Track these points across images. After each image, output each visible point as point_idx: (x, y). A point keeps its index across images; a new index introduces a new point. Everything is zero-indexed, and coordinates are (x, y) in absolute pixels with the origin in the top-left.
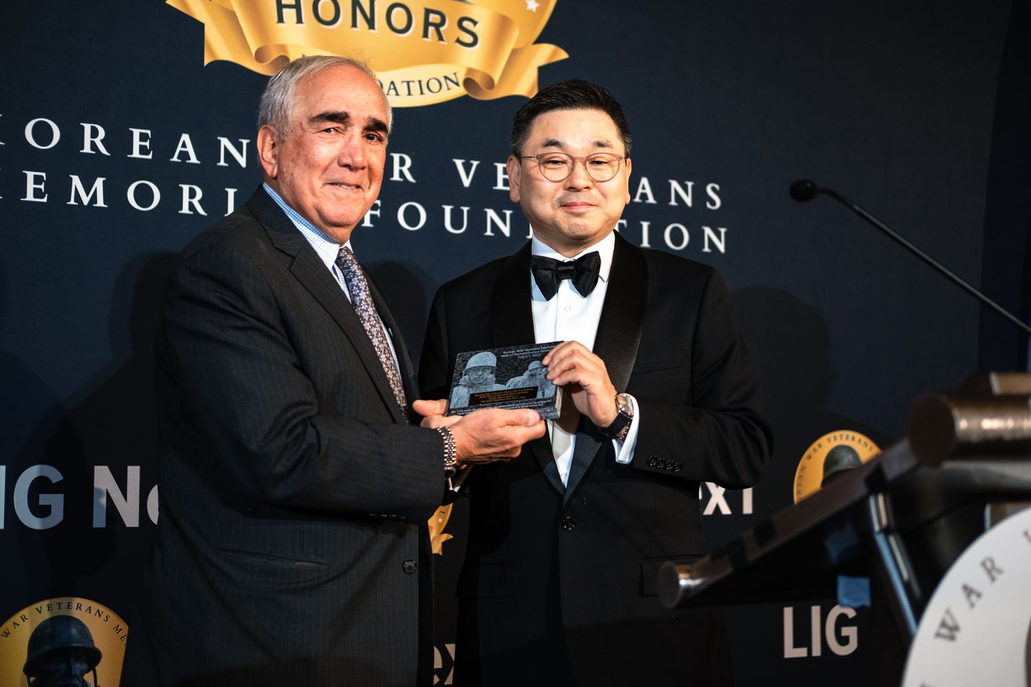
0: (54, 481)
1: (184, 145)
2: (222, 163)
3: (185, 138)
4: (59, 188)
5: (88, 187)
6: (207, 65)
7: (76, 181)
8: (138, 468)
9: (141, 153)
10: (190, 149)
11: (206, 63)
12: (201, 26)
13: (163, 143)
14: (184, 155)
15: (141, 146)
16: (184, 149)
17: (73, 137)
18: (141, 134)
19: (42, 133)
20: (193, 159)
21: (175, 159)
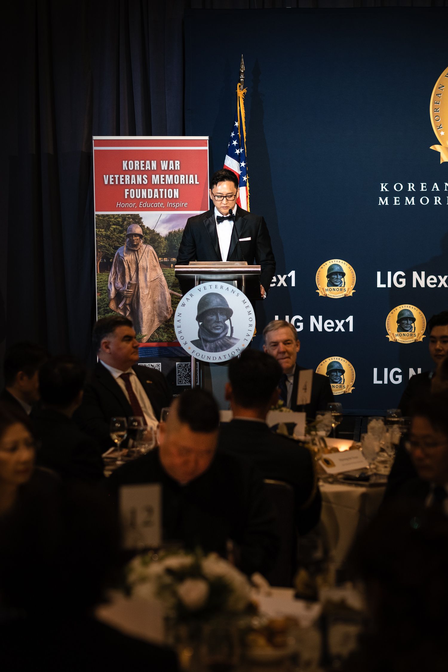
0: (403, 275)
1: (435, 186)
2: (446, 190)
3: (435, 184)
4: (402, 201)
5: (410, 200)
6: (442, 163)
7: (407, 199)
8: (424, 272)
9: (424, 189)
10: (437, 187)
11: (441, 163)
12: (440, 153)
13: (429, 186)
14: (435, 189)
15: (424, 188)
16: (435, 187)
17: (406, 187)
18: (424, 184)
19: (398, 187)
20: (438, 190)
21: (433, 190)
